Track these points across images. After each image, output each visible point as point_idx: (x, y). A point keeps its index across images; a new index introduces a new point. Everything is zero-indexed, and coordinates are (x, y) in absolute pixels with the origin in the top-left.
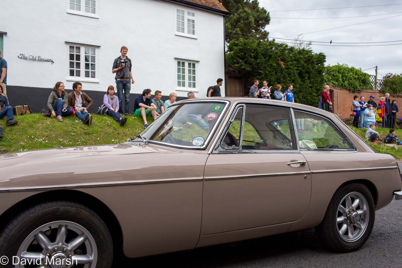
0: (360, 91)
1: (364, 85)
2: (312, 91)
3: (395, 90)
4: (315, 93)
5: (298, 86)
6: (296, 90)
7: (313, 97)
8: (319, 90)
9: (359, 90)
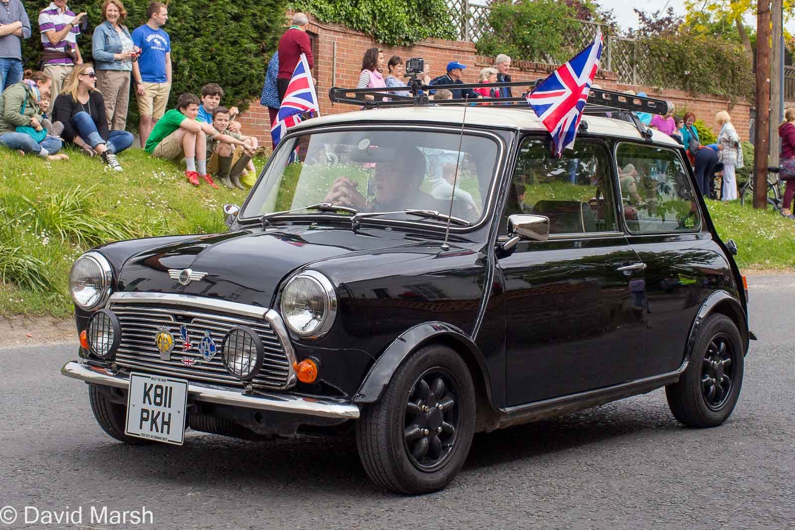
0: (411, 41)
1: (424, 22)
2: (240, 32)
3: (528, 47)
4: (250, 43)
5: (189, 12)
6: (179, 24)
7: (243, 58)
8: (268, 29)
9: (407, 39)
